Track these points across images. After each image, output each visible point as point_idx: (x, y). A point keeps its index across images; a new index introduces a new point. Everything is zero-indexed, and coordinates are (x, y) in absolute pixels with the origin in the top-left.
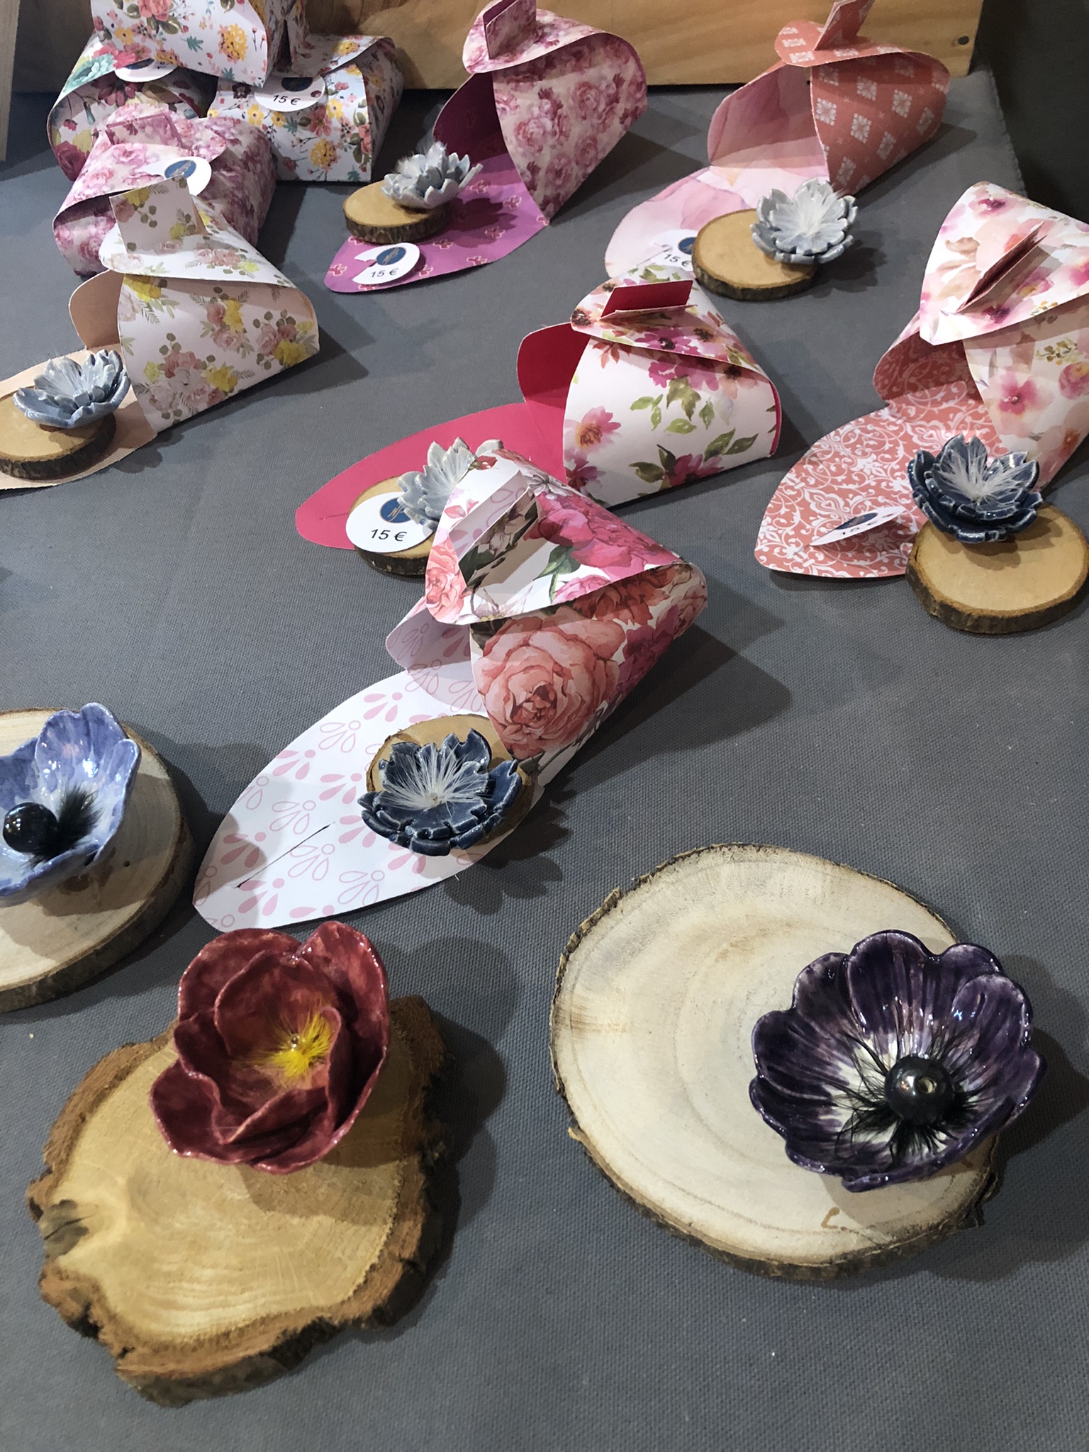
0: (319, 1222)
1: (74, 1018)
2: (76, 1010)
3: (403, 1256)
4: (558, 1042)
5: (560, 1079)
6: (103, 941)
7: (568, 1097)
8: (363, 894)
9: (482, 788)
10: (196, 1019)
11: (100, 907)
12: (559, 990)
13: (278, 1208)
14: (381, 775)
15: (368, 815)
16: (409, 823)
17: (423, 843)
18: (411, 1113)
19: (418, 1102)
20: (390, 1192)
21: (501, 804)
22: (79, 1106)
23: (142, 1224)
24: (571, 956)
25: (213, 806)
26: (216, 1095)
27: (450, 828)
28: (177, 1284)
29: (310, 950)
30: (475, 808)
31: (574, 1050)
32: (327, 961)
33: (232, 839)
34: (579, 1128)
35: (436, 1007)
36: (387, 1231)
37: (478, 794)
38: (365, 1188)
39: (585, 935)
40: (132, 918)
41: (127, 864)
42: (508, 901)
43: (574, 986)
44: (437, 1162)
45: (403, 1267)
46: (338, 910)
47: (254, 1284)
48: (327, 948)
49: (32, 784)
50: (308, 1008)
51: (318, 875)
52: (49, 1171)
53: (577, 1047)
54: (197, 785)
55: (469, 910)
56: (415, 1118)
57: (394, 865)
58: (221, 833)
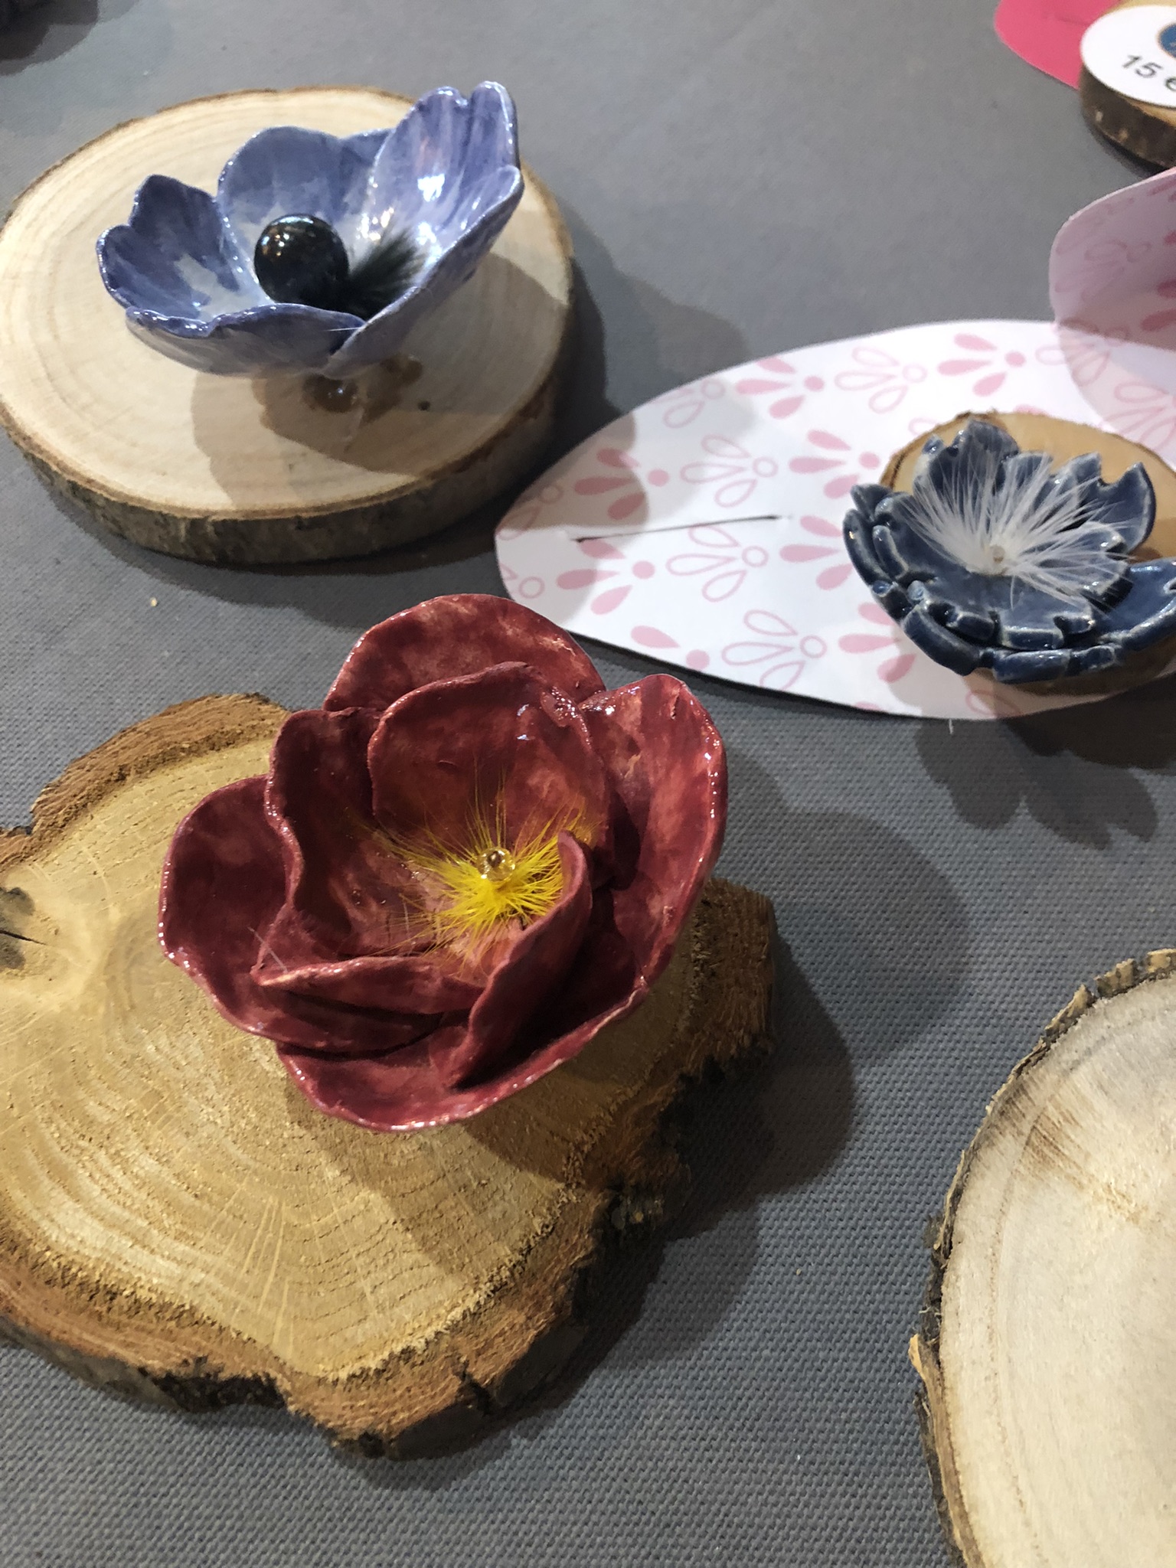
0: (367, 1203)
1: (226, 610)
2: (234, 599)
3: (471, 1370)
4: (987, 1155)
5: (950, 1229)
6: (317, 509)
7: (949, 1276)
8: (768, 665)
9: (1099, 586)
10: (345, 718)
11: (347, 453)
12: (1042, 1055)
13: (317, 1130)
14: (923, 463)
15: (857, 523)
16: (923, 578)
17: (931, 626)
18: (635, 1109)
19: (659, 1097)
20: (517, 1233)
21: (1120, 635)
22: (129, 753)
23: (101, 1010)
24: (1101, 1004)
25: (613, 392)
26: (294, 880)
27: (997, 628)
28: (92, 1148)
29: (609, 711)
30: (1067, 615)
31: (1008, 1189)
32: (632, 747)
33: (612, 458)
34: (936, 1348)
35: (788, 933)
36: (470, 1304)
37: (1086, 594)
38: (477, 1195)
39: (1153, 978)
40: (380, 496)
41: (424, 406)
42: (1023, 819)
43: (1074, 1066)
44: (632, 1227)
45: (461, 1390)
46: (715, 668)
47: (205, 1239)
48: (645, 724)
49: (353, 205)
50: (552, 814)
51: (714, 591)
52: (28, 830)
53: (1020, 1189)
54: (610, 348)
55: (943, 796)
56: (637, 1124)
57: (854, 644)
58: (602, 440)
